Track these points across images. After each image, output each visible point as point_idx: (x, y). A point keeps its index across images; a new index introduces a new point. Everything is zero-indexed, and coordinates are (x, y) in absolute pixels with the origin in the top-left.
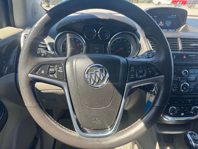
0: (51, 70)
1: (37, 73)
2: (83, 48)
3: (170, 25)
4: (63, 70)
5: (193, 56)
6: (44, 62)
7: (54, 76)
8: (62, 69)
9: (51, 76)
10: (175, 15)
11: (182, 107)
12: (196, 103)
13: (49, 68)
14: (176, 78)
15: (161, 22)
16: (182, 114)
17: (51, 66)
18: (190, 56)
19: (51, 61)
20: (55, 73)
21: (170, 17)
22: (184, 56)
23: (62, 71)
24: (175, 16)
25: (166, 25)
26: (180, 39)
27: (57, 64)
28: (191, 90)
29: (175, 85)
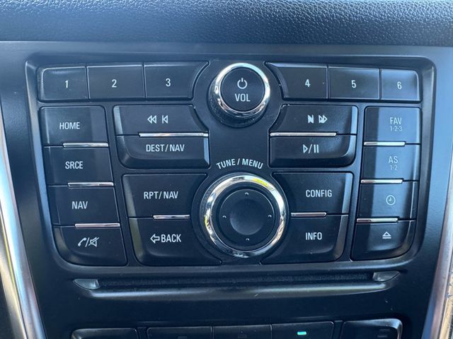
14: (177, 141)
28: (310, 236)
29: (166, 195)
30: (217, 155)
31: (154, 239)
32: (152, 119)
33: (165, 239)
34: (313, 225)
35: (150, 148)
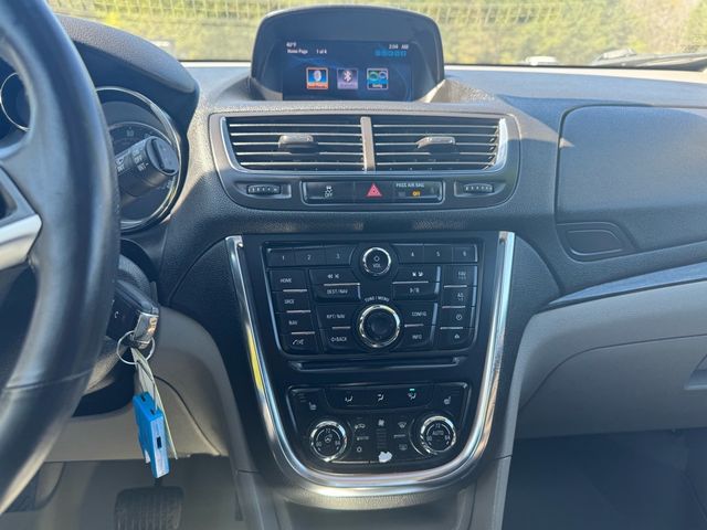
3: (384, 86)
5: (412, 185)
10: (405, 43)
11: (381, 423)
12: (447, 402)
14: (343, 288)
15: (348, 75)
16: (385, 457)
18: (399, 185)
21: (384, 53)
22: (370, 187)
24: (405, 47)
25: (371, 86)
26: (369, 119)
28: (415, 337)
29: (339, 316)
30: (364, 296)
31: (333, 339)
32: (330, 276)
33: (338, 339)
34: (415, 331)
35: (329, 292)
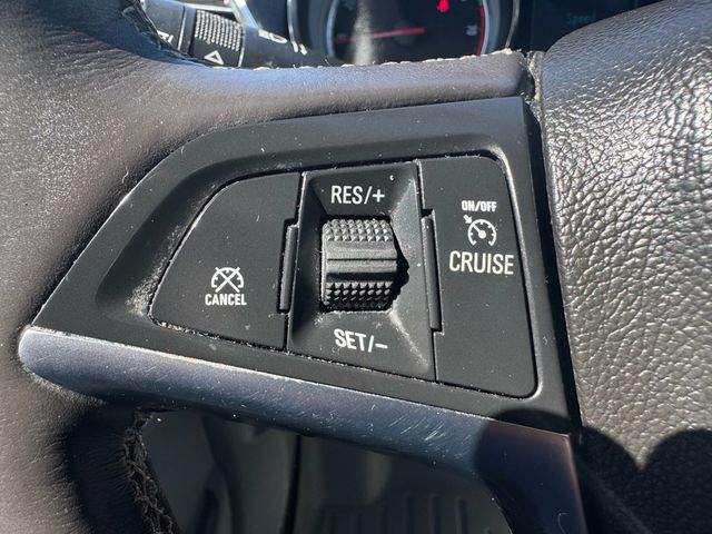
0: (340, 250)
1: (139, 304)
2: (480, 22)
4: (509, 242)
6: (231, 132)
7: (388, 334)
8: (504, 217)
9: (344, 339)
13: (318, 213)
17: (338, 194)
19: (337, 110)
20: (395, 292)
23: (502, 265)
27: (431, 150)
